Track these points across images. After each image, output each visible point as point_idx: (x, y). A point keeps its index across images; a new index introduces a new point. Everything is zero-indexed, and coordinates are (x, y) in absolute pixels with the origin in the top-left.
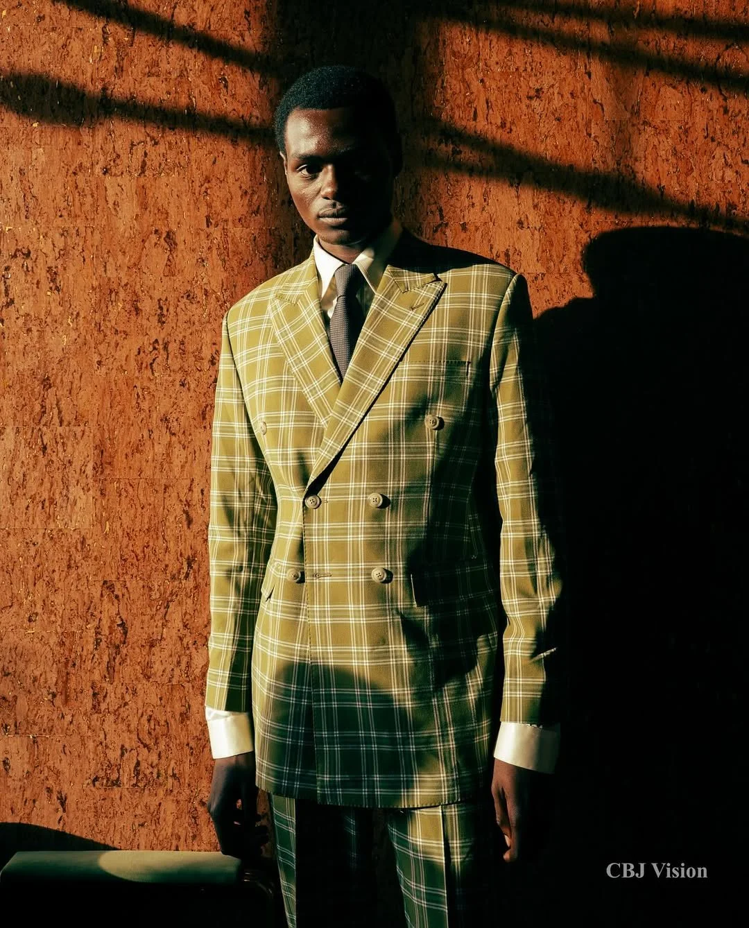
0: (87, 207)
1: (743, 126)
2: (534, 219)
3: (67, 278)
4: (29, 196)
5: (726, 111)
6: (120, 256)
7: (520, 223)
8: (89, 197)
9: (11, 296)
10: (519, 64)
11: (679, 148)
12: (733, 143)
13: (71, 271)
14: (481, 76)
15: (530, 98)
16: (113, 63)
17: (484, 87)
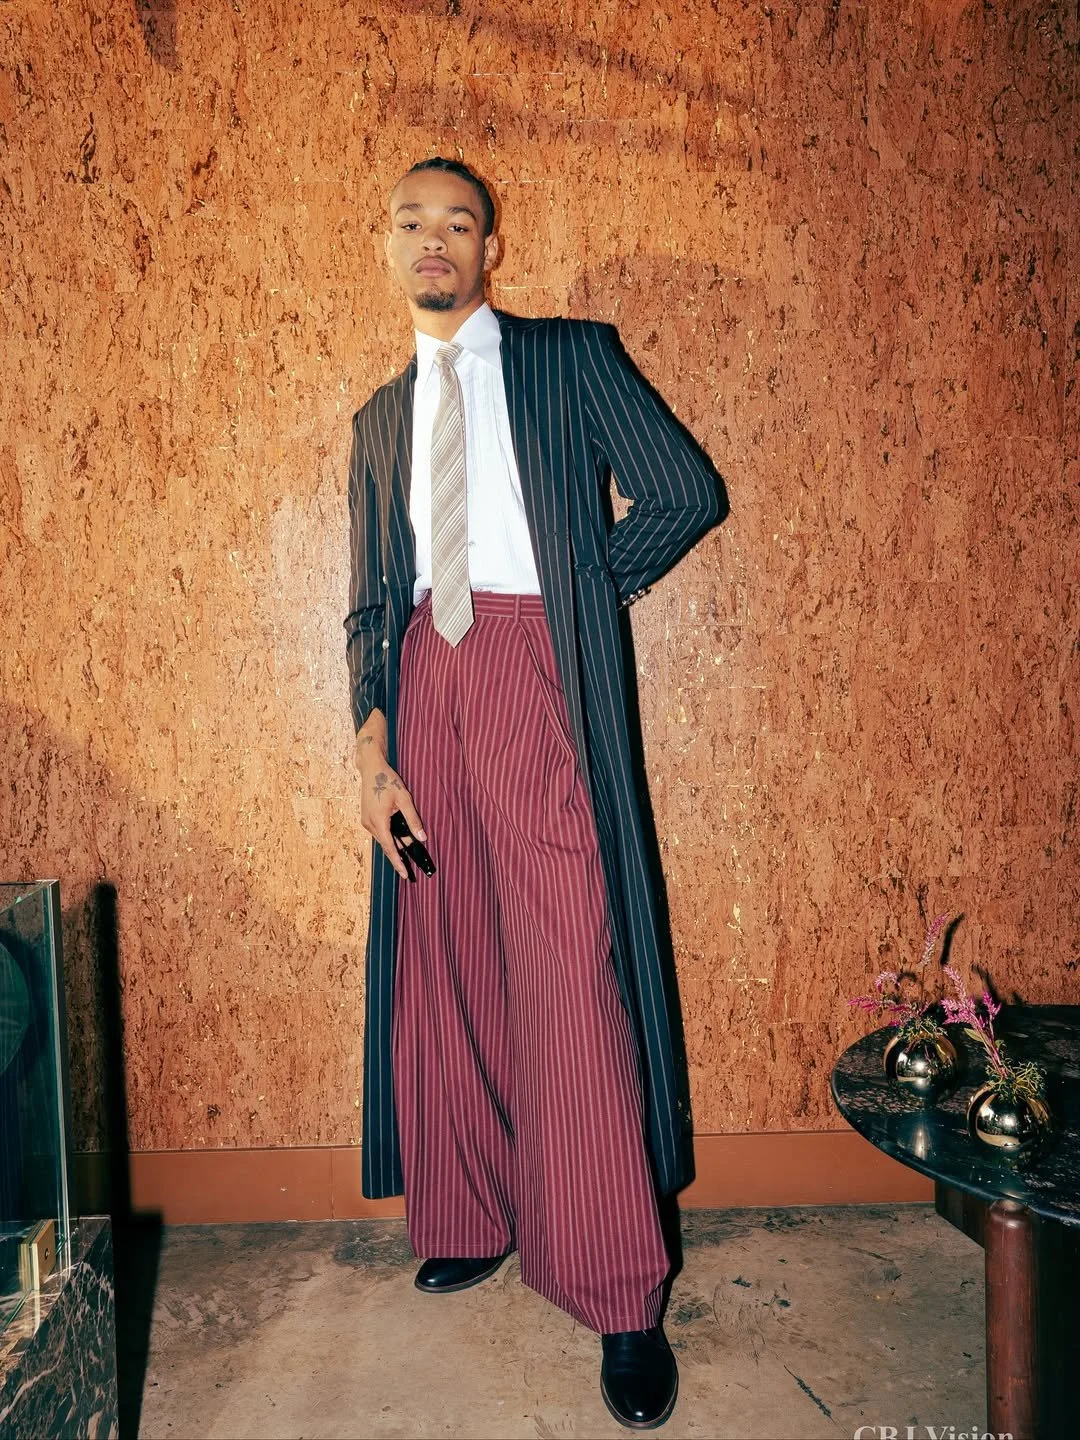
0: (354, 267)
1: (1018, 174)
2: (809, 275)
3: (336, 343)
4: (293, 256)
5: (1002, 158)
6: (392, 319)
7: (795, 278)
8: (356, 256)
9: (281, 362)
10: (794, 109)
11: (954, 197)
12: (1008, 193)
13: (342, 335)
14: (756, 122)
15: (805, 146)
16: (376, 111)
17: (760, 134)
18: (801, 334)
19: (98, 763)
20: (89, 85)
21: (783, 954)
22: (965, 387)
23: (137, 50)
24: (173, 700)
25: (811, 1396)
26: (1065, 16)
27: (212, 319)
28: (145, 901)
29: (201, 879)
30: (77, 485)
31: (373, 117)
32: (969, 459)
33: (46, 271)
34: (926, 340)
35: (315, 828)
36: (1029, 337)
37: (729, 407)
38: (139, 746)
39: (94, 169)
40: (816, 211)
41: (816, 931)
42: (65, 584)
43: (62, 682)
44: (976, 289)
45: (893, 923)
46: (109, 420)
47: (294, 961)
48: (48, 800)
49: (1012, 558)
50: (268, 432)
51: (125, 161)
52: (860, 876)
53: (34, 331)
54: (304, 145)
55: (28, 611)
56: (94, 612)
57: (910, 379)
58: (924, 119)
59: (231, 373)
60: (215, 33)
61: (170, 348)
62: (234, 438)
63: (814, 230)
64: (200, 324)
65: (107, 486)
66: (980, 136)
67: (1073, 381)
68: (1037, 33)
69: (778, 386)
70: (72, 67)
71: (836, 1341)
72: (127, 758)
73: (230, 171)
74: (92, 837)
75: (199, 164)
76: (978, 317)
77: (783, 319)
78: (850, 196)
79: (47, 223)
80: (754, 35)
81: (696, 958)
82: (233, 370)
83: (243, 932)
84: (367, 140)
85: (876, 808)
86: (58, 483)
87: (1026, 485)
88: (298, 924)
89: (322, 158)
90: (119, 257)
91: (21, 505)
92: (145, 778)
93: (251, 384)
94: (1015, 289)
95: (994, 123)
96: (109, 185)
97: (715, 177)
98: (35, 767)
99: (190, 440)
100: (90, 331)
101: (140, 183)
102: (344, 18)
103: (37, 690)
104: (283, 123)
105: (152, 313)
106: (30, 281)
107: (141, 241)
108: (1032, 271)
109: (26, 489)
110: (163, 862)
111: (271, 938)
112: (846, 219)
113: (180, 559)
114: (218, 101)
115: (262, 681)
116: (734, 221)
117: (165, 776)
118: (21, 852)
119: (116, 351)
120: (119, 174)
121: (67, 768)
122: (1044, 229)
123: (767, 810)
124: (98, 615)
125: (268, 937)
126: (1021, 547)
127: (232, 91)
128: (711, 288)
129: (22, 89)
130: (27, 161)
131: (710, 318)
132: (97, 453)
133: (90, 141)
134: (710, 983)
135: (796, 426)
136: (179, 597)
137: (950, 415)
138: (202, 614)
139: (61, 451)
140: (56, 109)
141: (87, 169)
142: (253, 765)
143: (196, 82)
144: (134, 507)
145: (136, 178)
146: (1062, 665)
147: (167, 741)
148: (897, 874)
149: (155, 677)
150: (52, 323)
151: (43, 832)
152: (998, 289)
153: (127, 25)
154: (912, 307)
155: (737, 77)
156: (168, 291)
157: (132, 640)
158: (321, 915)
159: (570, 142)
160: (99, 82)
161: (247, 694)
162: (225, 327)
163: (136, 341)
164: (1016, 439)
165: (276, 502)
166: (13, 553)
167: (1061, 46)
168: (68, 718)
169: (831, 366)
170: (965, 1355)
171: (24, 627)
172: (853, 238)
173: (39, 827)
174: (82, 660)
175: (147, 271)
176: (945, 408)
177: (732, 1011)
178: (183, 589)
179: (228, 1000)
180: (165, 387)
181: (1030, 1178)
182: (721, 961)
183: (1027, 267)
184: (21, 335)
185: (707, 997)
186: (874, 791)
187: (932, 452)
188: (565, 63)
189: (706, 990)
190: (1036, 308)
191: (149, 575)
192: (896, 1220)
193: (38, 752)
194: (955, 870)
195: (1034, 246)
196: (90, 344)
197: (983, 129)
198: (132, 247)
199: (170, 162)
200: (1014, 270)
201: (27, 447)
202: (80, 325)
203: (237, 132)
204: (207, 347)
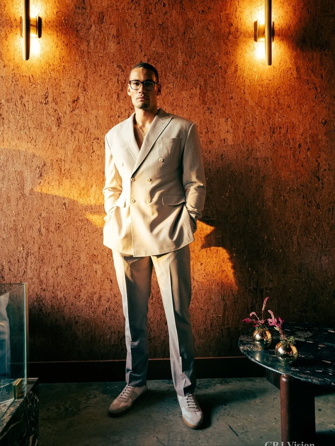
18: (229, 145)
19: (42, 255)
20: (47, 81)
21: (225, 308)
22: (271, 160)
23: (60, 73)
24: (62, 238)
25: (233, 431)
26: (293, 71)
27: (76, 139)
28: (53, 292)
29: (68, 286)
30: (39, 181)
31: (120, 89)
32: (273, 178)
33: (33, 126)
34: (261, 148)
35: (99, 273)
36: (287, 148)
37: (211, 164)
38: (53, 250)
39: (47, 101)
40: (233, 115)
41: (234, 302)
42: (35, 207)
43: (33, 233)
44: (273, 135)
45: (254, 300)
46: (48, 164)
47: (93, 309)
48: (28, 264)
49: (284, 204)
50: (90, 168)
51: (56, 99)
52: (246, 287)
53: (30, 142)
54: (102, 96)
55: (24, 214)
56: (42, 214)
57: (257, 157)
58: (259, 94)
59: (81, 153)
60: (80, 69)
61: (65, 146)
62: (81, 169)
63: (232, 119)
64: (73, 140)
65: (47, 182)
66: (273, 98)
67: (298, 159)
68: (287, 74)
69: (223, 158)
70: (43, 76)
71: (239, 415)
72: (49, 253)
73: (82, 102)
74: (39, 275)
75: (74, 100)
76: (274, 142)
77: (224, 141)
78: (241, 112)
79: (35, 115)
80: (217, 72)
81: (202, 309)
82: (81, 152)
83: (79, 301)
84: (118, 95)
85: (250, 269)
86: (34, 180)
87: (287, 185)
88: (94, 299)
89: (106, 99)
90: (53, 123)
91: (24, 186)
92: (54, 259)
93: (86, 156)
94: (283, 136)
95: (277, 95)
96: (51, 105)
97: (207, 106)
98: (24, 255)
99: (69, 169)
100: (44, 141)
101: (59, 105)
102: (113, 66)
103: (26, 235)
104: (97, 91)
105: (61, 137)
106: (29, 129)
107: (59, 119)
108: (287, 131)
109: (25, 182)
110: (58, 282)
111: (87, 303)
112: (240, 117)
113: (65, 200)
114: (80, 85)
115: (86, 233)
116: (212, 117)
117: (59, 259)
118: (20, 279)
119: (51, 147)
120: (54, 102)
121: (33, 256)
122: (290, 121)
123: (221, 270)
124: (43, 215)
125: (86, 302)
126: (286, 201)
127: (84, 82)
128: (206, 133)
129: (30, 81)
130: (30, 99)
131: (206, 141)
132: (45, 173)
133: (47, 94)
134: (206, 316)
135: (228, 168)
136: (65, 210)
137: (267, 167)
138: (71, 215)
139: (35, 172)
140: (39, 86)
141: (46, 101)
142: (83, 256)
143: (75, 80)
144: (54, 187)
145: (58, 103)
146: (298, 231)
147: (60, 249)
148: (255, 287)
149: (58, 232)
150: (34, 139)
151: (26, 273)
152: (279, 136)
153: (58, 67)
154: (257, 139)
155: (213, 82)
156: (65, 132)
157: (52, 222)
158: (100, 297)
159: (170, 96)
160: (50, 80)
161: (82, 237)
162: (80, 141)
163: (56, 144)
164: (284, 173)
165: (91, 186)
166: (21, 199)
167: (292, 78)
168: (34, 242)
169: (237, 154)
170: (275, 419)
171: (23, 218)
172: (242, 122)
173: (25, 272)
174: (38, 227)
175: (60, 126)
176: (266, 165)
177: (211, 324)
178: (66, 208)
179: (75, 320)
180: (63, 156)
181: (292, 368)
182: (208, 310)
183: (286, 130)
184: (26, 142)
185: (205, 320)
186: (249, 264)
187: (263, 176)
188: (169, 78)
189: (204, 318)
190: (289, 140)
191: (57, 204)
192: (256, 382)
193: (25, 251)
194: (271, 286)
195: (288, 125)
196: (44, 144)
197: (274, 97)
198: (56, 120)
199: (67, 99)
200: (283, 131)
201: (26, 171)
202: (42, 140)
203: (85, 92)
204: (75, 146)
